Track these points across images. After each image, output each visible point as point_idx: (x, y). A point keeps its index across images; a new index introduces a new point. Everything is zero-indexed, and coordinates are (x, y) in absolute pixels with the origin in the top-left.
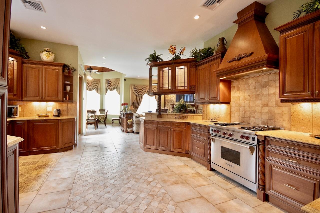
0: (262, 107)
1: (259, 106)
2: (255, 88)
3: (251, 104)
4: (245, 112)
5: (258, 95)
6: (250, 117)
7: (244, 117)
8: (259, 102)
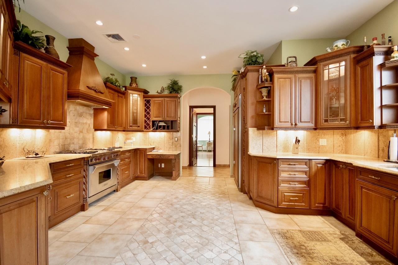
0: (79, 133)
1: (77, 132)
2: (74, 116)
3: (71, 131)
4: (66, 138)
5: (76, 122)
6: (70, 144)
7: (64, 144)
8: (77, 129)
